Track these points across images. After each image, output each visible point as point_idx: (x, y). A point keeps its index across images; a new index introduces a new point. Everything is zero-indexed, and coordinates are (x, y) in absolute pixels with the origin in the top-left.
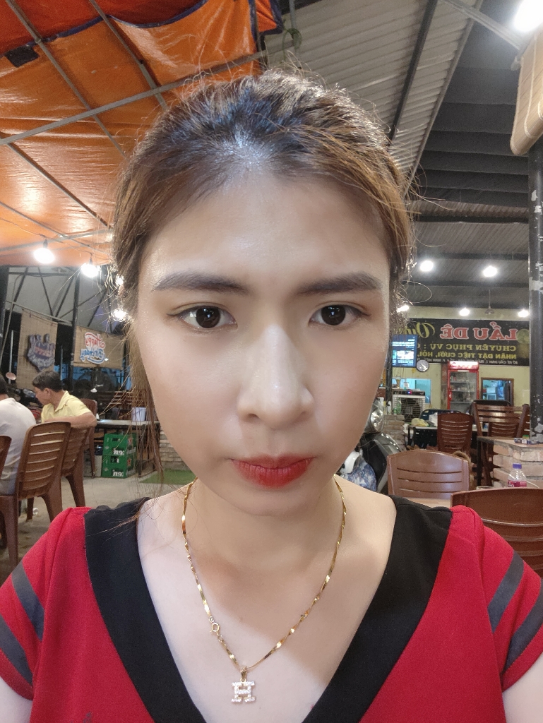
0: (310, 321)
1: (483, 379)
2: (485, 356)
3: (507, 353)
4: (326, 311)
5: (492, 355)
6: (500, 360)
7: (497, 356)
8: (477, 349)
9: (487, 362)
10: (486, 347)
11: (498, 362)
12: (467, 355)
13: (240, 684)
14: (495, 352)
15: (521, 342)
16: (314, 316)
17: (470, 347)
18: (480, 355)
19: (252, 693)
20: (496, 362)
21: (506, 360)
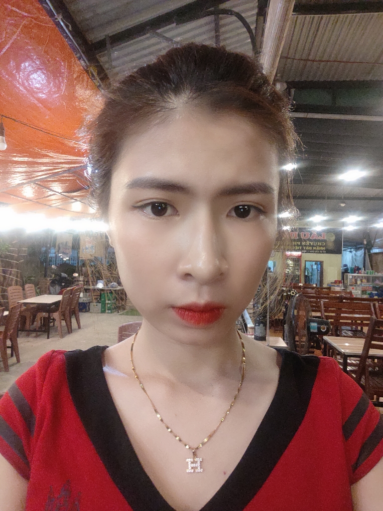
0: (227, 216)
1: (306, 261)
2: (307, 248)
3: (320, 246)
4: (237, 209)
5: (311, 248)
6: (316, 250)
7: (314, 248)
8: (303, 244)
9: (308, 251)
10: (308, 243)
11: (315, 252)
12: (297, 248)
13: (192, 460)
14: (313, 246)
15: (328, 240)
16: (230, 212)
17: (299, 243)
18: (304, 247)
19: (201, 466)
20: (313, 251)
21: (319, 250)
